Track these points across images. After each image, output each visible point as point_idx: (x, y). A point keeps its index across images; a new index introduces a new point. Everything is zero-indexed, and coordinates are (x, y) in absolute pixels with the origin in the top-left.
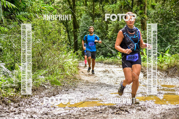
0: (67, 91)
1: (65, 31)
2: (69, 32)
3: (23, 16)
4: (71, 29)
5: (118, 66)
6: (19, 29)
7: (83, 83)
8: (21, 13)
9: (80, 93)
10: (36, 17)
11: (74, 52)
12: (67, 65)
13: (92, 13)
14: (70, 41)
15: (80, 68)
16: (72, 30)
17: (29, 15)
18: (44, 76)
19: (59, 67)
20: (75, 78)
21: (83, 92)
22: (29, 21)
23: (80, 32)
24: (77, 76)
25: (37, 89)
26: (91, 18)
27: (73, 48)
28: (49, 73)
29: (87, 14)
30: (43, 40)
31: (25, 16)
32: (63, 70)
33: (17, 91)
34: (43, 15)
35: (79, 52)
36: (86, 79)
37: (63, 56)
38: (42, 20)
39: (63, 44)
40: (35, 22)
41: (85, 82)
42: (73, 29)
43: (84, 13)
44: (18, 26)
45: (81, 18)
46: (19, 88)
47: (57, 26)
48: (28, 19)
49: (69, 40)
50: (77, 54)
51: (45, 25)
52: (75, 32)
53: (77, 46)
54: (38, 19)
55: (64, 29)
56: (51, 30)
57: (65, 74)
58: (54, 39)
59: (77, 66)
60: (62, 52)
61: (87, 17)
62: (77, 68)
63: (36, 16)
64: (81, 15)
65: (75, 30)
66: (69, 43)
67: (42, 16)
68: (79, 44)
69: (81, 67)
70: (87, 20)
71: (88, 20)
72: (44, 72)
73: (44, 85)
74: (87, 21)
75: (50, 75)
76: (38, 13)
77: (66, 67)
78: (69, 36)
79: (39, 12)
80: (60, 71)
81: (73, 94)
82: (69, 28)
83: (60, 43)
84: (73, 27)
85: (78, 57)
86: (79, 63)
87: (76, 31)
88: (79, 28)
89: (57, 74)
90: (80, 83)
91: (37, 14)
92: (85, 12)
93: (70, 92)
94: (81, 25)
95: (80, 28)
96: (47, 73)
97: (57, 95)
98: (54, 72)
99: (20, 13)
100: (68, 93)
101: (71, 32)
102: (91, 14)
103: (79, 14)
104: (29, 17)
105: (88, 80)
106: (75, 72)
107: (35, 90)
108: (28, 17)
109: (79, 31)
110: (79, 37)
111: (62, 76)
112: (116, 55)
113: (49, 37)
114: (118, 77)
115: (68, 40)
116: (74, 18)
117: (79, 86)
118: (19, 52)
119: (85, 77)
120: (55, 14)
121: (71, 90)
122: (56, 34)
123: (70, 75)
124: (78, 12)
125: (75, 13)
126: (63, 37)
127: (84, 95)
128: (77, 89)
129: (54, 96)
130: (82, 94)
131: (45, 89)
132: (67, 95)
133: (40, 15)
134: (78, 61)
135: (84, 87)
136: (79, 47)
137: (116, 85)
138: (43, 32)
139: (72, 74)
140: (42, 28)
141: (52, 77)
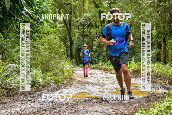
0: (66, 87)
1: (64, 46)
4: (68, 45)
5: (100, 70)
8: (35, 34)
9: (74, 88)
10: (45, 37)
11: (70, 60)
12: (65, 69)
13: (83, 34)
14: (67, 53)
15: (74, 72)
16: (69, 46)
17: (40, 35)
18: (50, 77)
19: (60, 71)
20: (71, 79)
22: (40, 40)
23: (74, 47)
24: (72, 77)
25: (45, 86)
26: (82, 37)
28: (53, 75)
31: (37, 36)
32: (63, 73)
35: (74, 60)
38: (49, 39)
39: (63, 55)
40: (44, 40)
41: (78, 81)
45: (75, 37)
47: (59, 43)
48: (40, 38)
49: (67, 52)
50: (72, 62)
51: (51, 42)
52: (71, 47)
54: (47, 38)
55: (63, 45)
56: (55, 46)
57: (64, 76)
58: (57, 52)
59: (72, 70)
60: (62, 60)
61: (79, 36)
64: (75, 35)
66: (67, 54)
67: (49, 36)
68: (74, 55)
71: (80, 38)
72: (51, 73)
73: (50, 83)
74: (79, 40)
75: (54, 76)
77: (65, 71)
78: (66, 49)
79: (47, 33)
80: (61, 73)
81: (70, 89)
83: (61, 54)
85: (73, 64)
87: (72, 46)
88: (74, 44)
89: (59, 76)
90: (74, 82)
91: (45, 35)
92: (78, 33)
94: (75, 42)
96: (52, 75)
97: (59, 90)
98: (57, 74)
99: (34, 34)
101: (68, 47)
102: (82, 35)
103: (74, 35)
106: (71, 74)
107: (44, 87)
110: (73, 50)
111: (62, 77)
112: (98, 63)
113: (53, 51)
114: (100, 78)
116: (70, 37)
117: (73, 84)
118: (34, 60)
119: (78, 78)
120: (58, 35)
121: (68, 86)
122: (58, 48)
123: (67, 76)
124: (73, 34)
125: (71, 34)
126: (63, 50)
127: (77, 90)
128: (72, 86)
129: (57, 90)
130: (76, 89)
131: (51, 85)
132: (65, 89)
133: (48, 36)
134: (73, 66)
135: (77, 84)
136: (73, 57)
137: (99, 83)
138: (50, 47)
139: (69, 76)
140: (49, 44)
141: (56, 77)
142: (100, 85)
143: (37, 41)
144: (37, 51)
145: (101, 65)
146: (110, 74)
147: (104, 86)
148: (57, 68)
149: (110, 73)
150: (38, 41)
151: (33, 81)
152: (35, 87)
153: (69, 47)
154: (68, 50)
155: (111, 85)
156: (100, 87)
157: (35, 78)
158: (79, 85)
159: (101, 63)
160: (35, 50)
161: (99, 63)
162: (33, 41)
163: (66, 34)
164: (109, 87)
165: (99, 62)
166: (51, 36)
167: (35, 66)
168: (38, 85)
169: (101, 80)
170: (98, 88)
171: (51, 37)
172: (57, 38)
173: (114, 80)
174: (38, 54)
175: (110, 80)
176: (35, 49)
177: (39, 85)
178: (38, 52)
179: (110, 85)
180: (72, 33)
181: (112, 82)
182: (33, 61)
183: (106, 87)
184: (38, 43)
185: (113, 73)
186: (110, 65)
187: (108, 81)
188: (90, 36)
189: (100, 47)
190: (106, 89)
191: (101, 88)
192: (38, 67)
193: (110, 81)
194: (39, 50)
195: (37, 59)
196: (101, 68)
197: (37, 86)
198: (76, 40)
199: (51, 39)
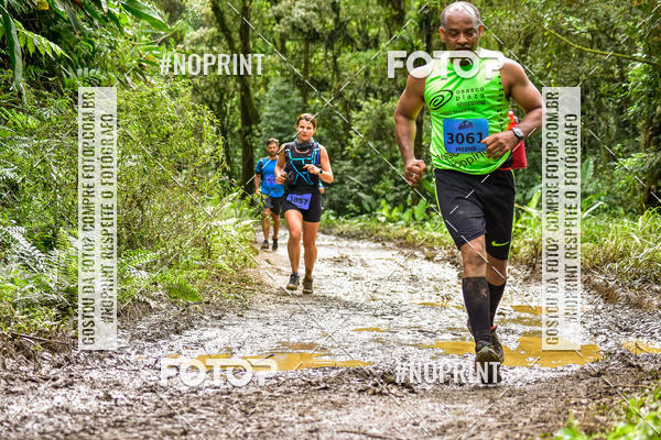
0: (220, 318)
1: (215, 129)
2: (228, 135)
3: (84, 81)
4: (234, 125)
5: (380, 245)
6: (72, 122)
7: (268, 296)
8: (80, 71)
9: (259, 326)
10: (125, 85)
11: (243, 197)
12: (219, 238)
13: (302, 77)
14: (229, 162)
16: (236, 129)
17: (103, 77)
18: (147, 270)
19: (196, 245)
20: (244, 280)
23: (261, 136)
24: (250, 272)
26: (297, 91)
27: (240, 185)
28: (162, 260)
29: (284, 79)
30: (146, 159)
31: (90, 82)
32: (208, 252)
33: (63, 316)
34: (147, 77)
37: (209, 209)
38: (144, 93)
39: (207, 172)
41: (275, 291)
42: (240, 125)
43: (276, 76)
44: (70, 111)
45: (267, 90)
46: (68, 307)
47: (190, 114)
49: (228, 158)
50: (252, 204)
51: (154, 110)
52: (247, 133)
54: (133, 91)
55: (212, 123)
56: (171, 128)
57: (213, 267)
58: (180, 155)
59: (251, 242)
60: (206, 196)
61: (286, 87)
62: (251, 247)
63: (127, 82)
64: (267, 81)
65: (247, 128)
66: (228, 169)
67: (146, 82)
70: (286, 97)
71: (289, 97)
72: (150, 256)
73: (147, 300)
74: (284, 102)
75: (165, 268)
76: (131, 73)
77: (218, 246)
78: (226, 146)
79: (135, 70)
80: (199, 256)
81: (238, 329)
82: (228, 122)
83: (200, 167)
84: (240, 120)
85: (255, 215)
86: (257, 231)
87: (251, 131)
88: (259, 122)
89: (188, 267)
90: (260, 295)
91: (128, 75)
92: (278, 73)
93: (227, 323)
94: (266, 111)
95: (263, 123)
96: (156, 263)
97: (187, 333)
98: (178, 259)
99: (75, 72)
100: (221, 327)
101: (233, 136)
102: (299, 81)
103: (260, 81)
106: (245, 260)
109: (260, 131)
110: (258, 150)
111: (205, 271)
112: (373, 210)
113: (165, 149)
114: (380, 279)
115: (225, 158)
116: (245, 90)
117: (255, 306)
118: (72, 192)
121: (231, 315)
122: (186, 138)
123: (228, 269)
126: (209, 150)
127: (272, 333)
128: (249, 314)
129: (177, 332)
130: (266, 330)
131: (151, 310)
132: (217, 330)
133: (140, 81)
134: (255, 224)
135: (273, 307)
137: (372, 303)
138: (147, 133)
139: (234, 266)
140: (144, 119)
141: (173, 273)
142: (379, 312)
145: (383, 219)
146: (425, 262)
147: (396, 318)
148: (180, 230)
149: (428, 259)
151: (68, 290)
153: (238, 136)
154: (231, 149)
155: (428, 314)
156: (380, 321)
158: (281, 313)
159: (385, 212)
161: (378, 212)
164: (422, 323)
165: (374, 205)
166: (153, 82)
169: (385, 288)
170: (369, 325)
171: (153, 86)
172: (183, 90)
173: (444, 292)
175: (426, 289)
179: (423, 312)
181: (433, 301)
183: (406, 322)
185: (438, 257)
186: (424, 220)
187: (417, 295)
188: (335, 85)
189: (380, 138)
190: (405, 331)
191: (384, 328)
193: (426, 295)
196: (382, 233)
198: (270, 102)
199: (153, 94)
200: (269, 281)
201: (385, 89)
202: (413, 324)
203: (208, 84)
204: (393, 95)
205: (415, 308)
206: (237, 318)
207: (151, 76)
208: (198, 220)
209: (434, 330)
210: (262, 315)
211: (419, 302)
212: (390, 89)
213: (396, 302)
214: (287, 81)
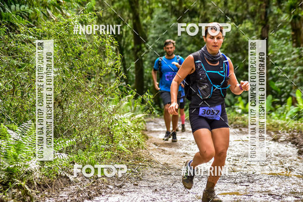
0: (120, 187)
1: (114, 48)
2: (124, 52)
3: (17, 14)
4: (128, 44)
5: (238, 130)
6: (8, 45)
7: (156, 170)
8: (13, 7)
9: (149, 192)
10: (47, 17)
11: (136, 97)
12: (119, 128)
13: (178, 8)
14: (126, 72)
15: (150, 135)
16: (130, 47)
17: (30, 11)
18: (66, 153)
19: (102, 133)
20: (138, 158)
21: (156, 190)
22: (32, 27)
23: (148, 52)
24: (142, 152)
25: (51, 185)
26: (174, 18)
27: (133, 89)
28: (78, 145)
29: (165, 9)
30: (64, 71)
31: (22, 15)
32: (111, 139)
33: (5, 189)
34: (64, 11)
35: (148, 97)
36: (163, 159)
37: (112, 106)
38: (61, 23)
39: (110, 79)
40: (45, 28)
41: (161, 166)
42: (133, 45)
43: (158, 7)
44: (7, 36)
45: (152, 18)
46: (8, 182)
47: (96, 37)
48: (30, 20)
49: (125, 69)
50: (143, 102)
51: (69, 35)
52: (138, 50)
53: (143, 84)
54: (54, 21)
55: (112, 44)
56: (82, 48)
57: (115, 149)
58: (89, 68)
59: (143, 130)
60: (109, 97)
61: (166, 15)
62: (143, 134)
63: (48, 14)
64: (152, 11)
65: (138, 47)
66: (125, 77)
67: (63, 14)
68: (147, 79)
69: (151, 132)
70: (166, 23)
71: (168, 23)
72: (68, 143)
73: (67, 175)
74: (165, 26)
75: (80, 151)
76: (52, 7)
77: (118, 133)
78: (123, 60)
79: (54, 5)
80: (104, 142)
81: (134, 195)
82: (124, 42)
83: (104, 77)
84: (133, 41)
85: (145, 110)
86: (147, 122)
87: (141, 48)
88: (147, 42)
89: (97, 149)
90: (150, 169)
91: (50, 9)
92: (160, 5)
93: (126, 190)
94: (152, 34)
95: (150, 42)
96: (73, 147)
97: (97, 198)
98: (89, 144)
99: (10, 7)
100: (122, 194)
101: (128, 52)
102: (175, 10)
103: (147, 11)
104: (31, 16)
105: (168, 162)
106: (139, 143)
107: (46, 187)
108: (28, 17)
109: (147, 48)
110: (147, 63)
111: (109, 153)
112: (232, 104)
113: (78, 64)
114: (239, 156)
115: (122, 69)
116: (136, 18)
117: (146, 177)
118: (10, 97)
119: (162, 155)
120: (92, 10)
121: (128, 185)
122: (93, 56)
123: (126, 151)
124: (144, 6)
125: (138, 8)
126: (111, 63)
127: (159, 197)
128: (142, 184)
129: (90, 199)
130: (155, 195)
131: (70, 182)
132: (119, 196)
133: (58, 13)
134: (146, 117)
135: (160, 178)
136: (147, 85)
137: (233, 174)
138: (65, 52)
139: (130, 148)
140: (62, 42)
141: (86, 155)
142: (238, 180)
143: (19, 32)
144: (20, 67)
145: (240, 111)
146: (272, 142)
147: (251, 185)
148: (90, 123)
149: (274, 140)
150: (22, 29)
151: (8, 170)
152: (15, 188)
153: (132, 52)
154: (127, 62)
155: (276, 182)
157: (15, 157)
158: (165, 182)
159: (241, 106)
160: (15, 62)
161: (236, 106)
162: (7, 32)
163: (122, 8)
164: (271, 189)
165: (233, 101)
166: (68, 14)
167: (16, 116)
168: (23, 184)
169: (242, 162)
170: (231, 190)
171: (68, 18)
172: (90, 20)
173: (287, 165)
174: (23, 75)
175: (274, 162)
176: (12, 60)
177: (30, 183)
178: (26, 70)
179: (272, 180)
180: (142, 4)
181: (279, 171)
182: (9, 101)
184: (26, 37)
185: (282, 139)
186: (271, 111)
187: (267, 167)
188: (202, 12)
189: (236, 51)
190: (258, 195)
191: (242, 192)
192: (26, 120)
193: (273, 167)
194: (28, 62)
195: (23, 93)
196: (239, 121)
197: (20, 187)
198: (155, 27)
199: (68, 23)
200: (157, 159)
201: (240, 14)
202: (264, 189)
203: (108, 15)
204: (245, 18)
205: (265, 177)
206: (133, 186)
207: (67, 10)
208: (103, 115)
209: (281, 194)
210: (152, 184)
211: (268, 172)
212: (243, 15)
213: (251, 172)
214: (167, 11)
